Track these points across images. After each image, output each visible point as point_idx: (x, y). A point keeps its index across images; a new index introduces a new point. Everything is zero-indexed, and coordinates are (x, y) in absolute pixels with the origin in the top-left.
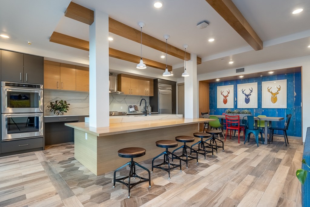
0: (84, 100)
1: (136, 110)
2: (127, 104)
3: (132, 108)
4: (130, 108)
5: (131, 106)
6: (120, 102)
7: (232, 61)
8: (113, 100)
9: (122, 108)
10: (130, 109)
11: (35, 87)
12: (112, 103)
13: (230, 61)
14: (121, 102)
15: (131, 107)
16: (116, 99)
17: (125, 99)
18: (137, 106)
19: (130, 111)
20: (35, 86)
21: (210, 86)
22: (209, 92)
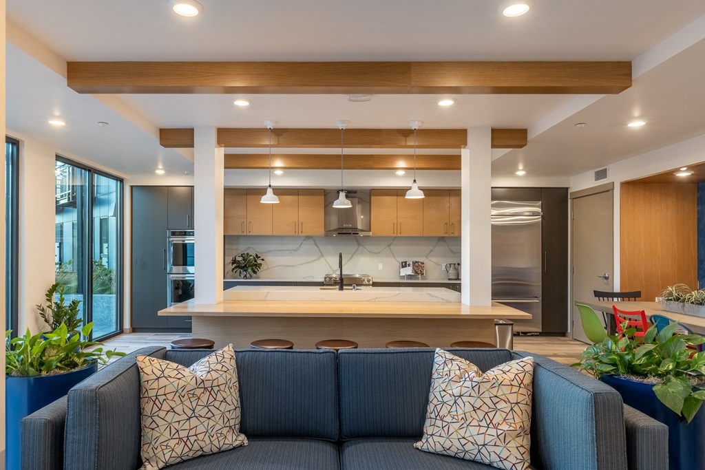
0: (295, 250)
1: (416, 272)
2: (394, 257)
3: (407, 268)
4: (403, 267)
5: (406, 262)
6: (377, 254)
7: (640, 118)
8: (358, 249)
9: (380, 266)
10: (402, 270)
11: (185, 235)
12: (354, 256)
13: (631, 118)
14: (379, 252)
15: (404, 265)
16: (367, 247)
17: (389, 245)
18: (423, 263)
19: (401, 275)
20: (186, 232)
21: (698, 192)
22: (696, 216)
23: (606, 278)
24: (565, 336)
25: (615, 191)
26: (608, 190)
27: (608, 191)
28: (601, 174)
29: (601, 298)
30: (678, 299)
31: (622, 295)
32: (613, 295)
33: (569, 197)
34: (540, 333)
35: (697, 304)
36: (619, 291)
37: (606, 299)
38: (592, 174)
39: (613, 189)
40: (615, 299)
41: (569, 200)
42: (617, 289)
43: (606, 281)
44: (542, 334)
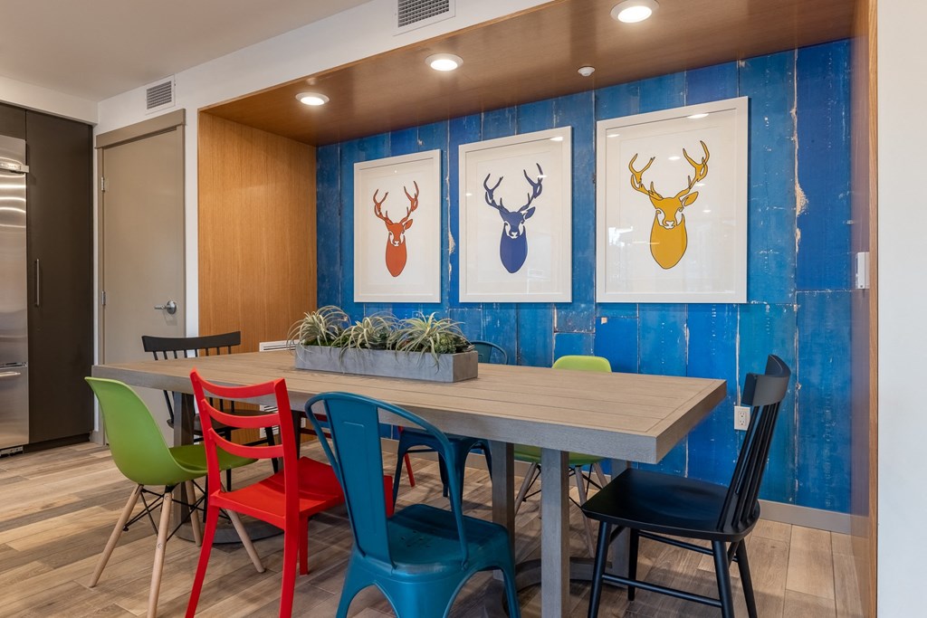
21: (317, 160)
22: (315, 203)
23: (172, 311)
24: (88, 441)
25: (186, 127)
26: (174, 126)
27: (174, 128)
28: (160, 95)
29: (160, 354)
30: (327, 341)
31: (205, 344)
32: (183, 344)
33: (95, 145)
34: (24, 446)
35: (374, 347)
36: (197, 336)
37: (170, 354)
38: (141, 94)
39: (183, 124)
40: (191, 354)
41: (95, 152)
42: (193, 331)
43: (169, 317)
44: (29, 449)
